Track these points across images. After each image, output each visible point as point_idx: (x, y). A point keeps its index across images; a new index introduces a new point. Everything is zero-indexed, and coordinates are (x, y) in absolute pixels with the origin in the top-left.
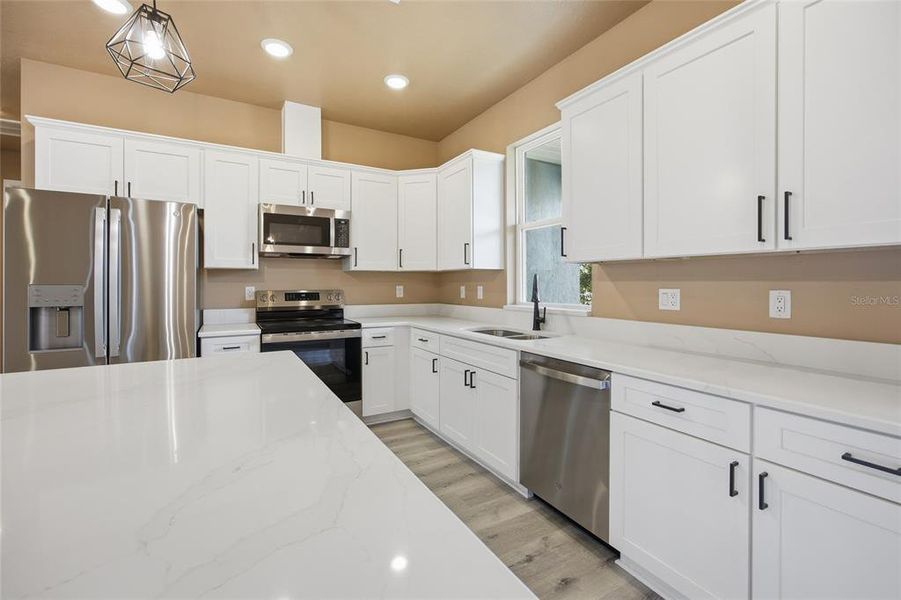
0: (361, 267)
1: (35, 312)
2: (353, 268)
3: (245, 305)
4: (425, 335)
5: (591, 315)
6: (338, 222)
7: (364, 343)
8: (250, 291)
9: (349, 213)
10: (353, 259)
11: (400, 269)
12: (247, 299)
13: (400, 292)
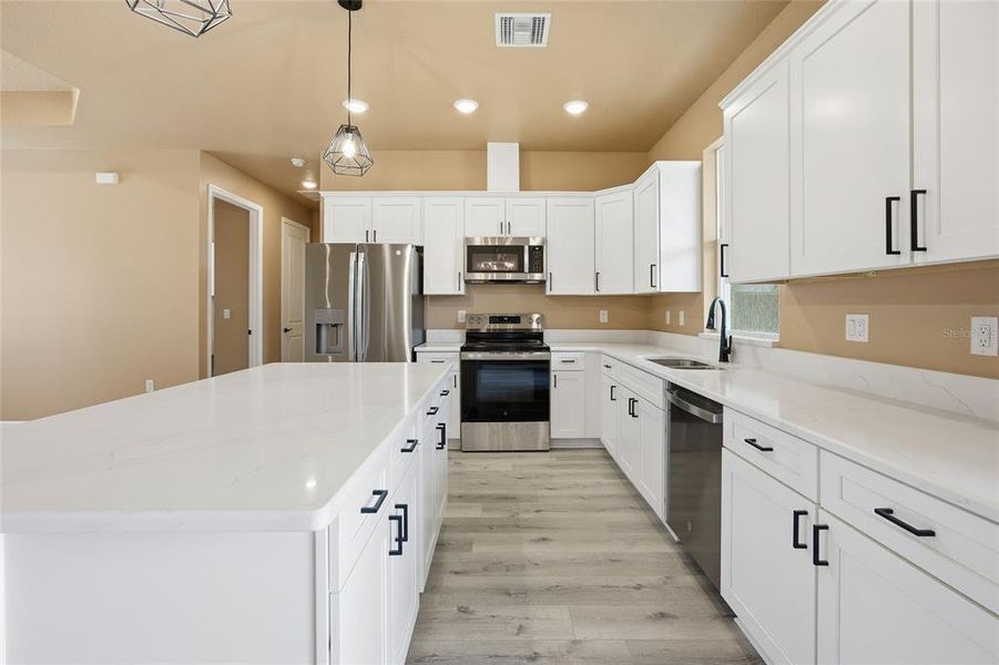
0: (556, 292)
1: (319, 326)
2: (548, 293)
3: (458, 326)
4: (610, 362)
5: (776, 345)
6: (532, 249)
7: (553, 366)
8: (462, 313)
9: (545, 241)
10: (548, 284)
11: (597, 293)
12: (460, 321)
13: (604, 316)
